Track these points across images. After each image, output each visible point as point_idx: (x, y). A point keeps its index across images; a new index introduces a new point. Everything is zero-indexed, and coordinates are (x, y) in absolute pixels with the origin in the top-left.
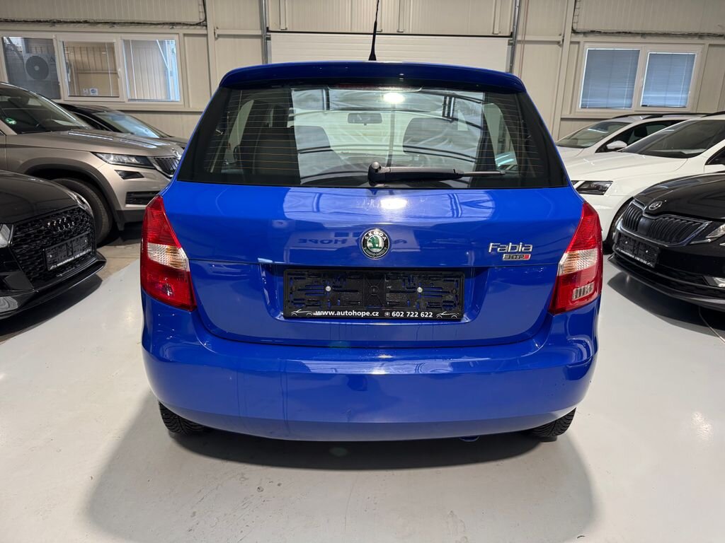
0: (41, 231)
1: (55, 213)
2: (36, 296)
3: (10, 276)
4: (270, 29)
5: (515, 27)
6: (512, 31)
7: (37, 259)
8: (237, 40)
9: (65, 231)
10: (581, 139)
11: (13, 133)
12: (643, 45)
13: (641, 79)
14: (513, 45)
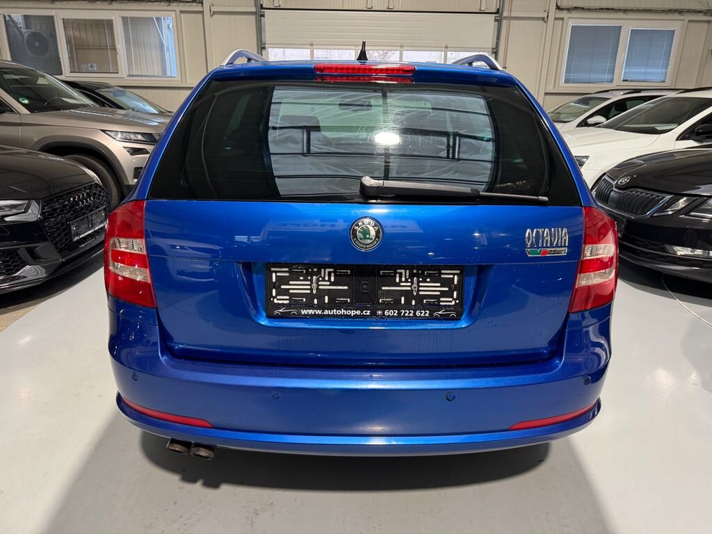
0: (65, 206)
1: (76, 189)
2: (63, 265)
3: (40, 247)
4: (264, 6)
5: (501, 4)
6: (498, 7)
7: (63, 231)
8: (232, 16)
9: (86, 206)
10: (564, 113)
11: (27, 112)
12: (624, 21)
13: (622, 54)
14: (499, 21)
